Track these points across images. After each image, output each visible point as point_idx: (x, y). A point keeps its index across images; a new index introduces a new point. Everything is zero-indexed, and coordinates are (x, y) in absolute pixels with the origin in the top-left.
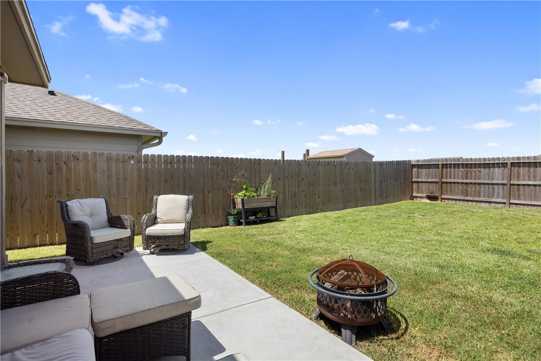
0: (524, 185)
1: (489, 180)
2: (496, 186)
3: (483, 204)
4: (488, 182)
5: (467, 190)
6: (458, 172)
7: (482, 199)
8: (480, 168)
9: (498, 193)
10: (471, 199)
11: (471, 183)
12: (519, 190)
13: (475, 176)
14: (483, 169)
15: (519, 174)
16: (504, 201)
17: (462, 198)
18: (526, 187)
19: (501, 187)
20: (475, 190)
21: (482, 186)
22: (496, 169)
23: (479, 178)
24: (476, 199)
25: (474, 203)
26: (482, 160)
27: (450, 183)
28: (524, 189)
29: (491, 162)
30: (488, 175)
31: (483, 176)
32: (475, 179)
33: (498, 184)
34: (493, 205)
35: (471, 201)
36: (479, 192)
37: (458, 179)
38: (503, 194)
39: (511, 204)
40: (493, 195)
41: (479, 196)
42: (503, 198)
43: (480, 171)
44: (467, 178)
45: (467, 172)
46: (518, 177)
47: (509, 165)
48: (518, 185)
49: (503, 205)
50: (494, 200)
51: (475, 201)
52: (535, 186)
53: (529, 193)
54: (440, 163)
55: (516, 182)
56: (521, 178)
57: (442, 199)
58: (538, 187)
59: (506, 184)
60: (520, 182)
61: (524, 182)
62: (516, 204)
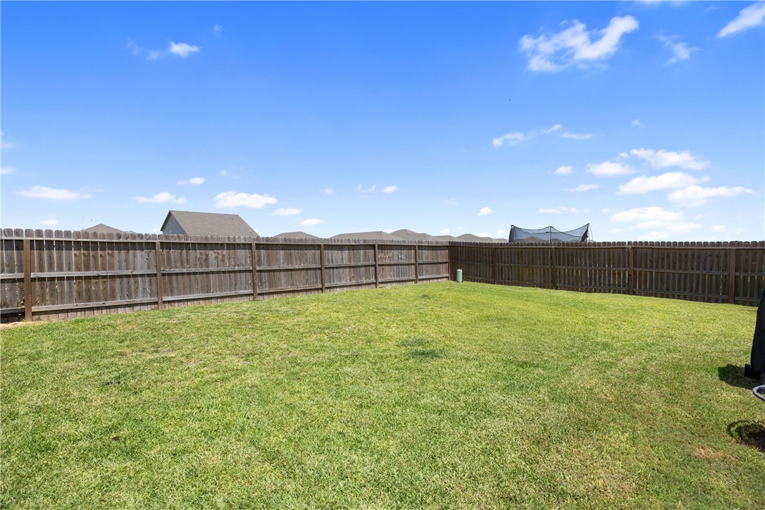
0: (177, 274)
1: (127, 269)
2: (140, 279)
3: (121, 311)
4: (129, 272)
5: (88, 291)
6: (69, 257)
7: (118, 302)
8: (113, 250)
9: (144, 289)
10: (100, 303)
11: (97, 277)
12: (171, 282)
13: (103, 264)
14: (116, 252)
15: (169, 259)
16: (154, 299)
17: (81, 305)
18: (180, 277)
19: (147, 279)
20: (105, 289)
21: (118, 280)
22: (138, 252)
23: (111, 267)
24: (108, 303)
25: (104, 311)
26: (115, 236)
27: (61, 279)
28: (177, 279)
29: (129, 240)
30: (127, 261)
31: (118, 263)
32: (104, 270)
33: (142, 275)
34: (136, 308)
35: (98, 308)
36: (113, 290)
37: (69, 269)
38: (151, 290)
39: (165, 302)
40: (136, 293)
41: (114, 298)
42: (151, 296)
43: (112, 255)
44: (87, 268)
45: (87, 257)
46: (169, 264)
47: (158, 246)
48: (170, 275)
49: (153, 306)
50: (139, 300)
51: (107, 308)
52: (189, 274)
53: (184, 284)
54: (24, 238)
55: (168, 271)
56: (173, 264)
57: (34, 314)
58: (192, 276)
59: (155, 275)
60: (172, 271)
61: (177, 271)
62: (169, 302)
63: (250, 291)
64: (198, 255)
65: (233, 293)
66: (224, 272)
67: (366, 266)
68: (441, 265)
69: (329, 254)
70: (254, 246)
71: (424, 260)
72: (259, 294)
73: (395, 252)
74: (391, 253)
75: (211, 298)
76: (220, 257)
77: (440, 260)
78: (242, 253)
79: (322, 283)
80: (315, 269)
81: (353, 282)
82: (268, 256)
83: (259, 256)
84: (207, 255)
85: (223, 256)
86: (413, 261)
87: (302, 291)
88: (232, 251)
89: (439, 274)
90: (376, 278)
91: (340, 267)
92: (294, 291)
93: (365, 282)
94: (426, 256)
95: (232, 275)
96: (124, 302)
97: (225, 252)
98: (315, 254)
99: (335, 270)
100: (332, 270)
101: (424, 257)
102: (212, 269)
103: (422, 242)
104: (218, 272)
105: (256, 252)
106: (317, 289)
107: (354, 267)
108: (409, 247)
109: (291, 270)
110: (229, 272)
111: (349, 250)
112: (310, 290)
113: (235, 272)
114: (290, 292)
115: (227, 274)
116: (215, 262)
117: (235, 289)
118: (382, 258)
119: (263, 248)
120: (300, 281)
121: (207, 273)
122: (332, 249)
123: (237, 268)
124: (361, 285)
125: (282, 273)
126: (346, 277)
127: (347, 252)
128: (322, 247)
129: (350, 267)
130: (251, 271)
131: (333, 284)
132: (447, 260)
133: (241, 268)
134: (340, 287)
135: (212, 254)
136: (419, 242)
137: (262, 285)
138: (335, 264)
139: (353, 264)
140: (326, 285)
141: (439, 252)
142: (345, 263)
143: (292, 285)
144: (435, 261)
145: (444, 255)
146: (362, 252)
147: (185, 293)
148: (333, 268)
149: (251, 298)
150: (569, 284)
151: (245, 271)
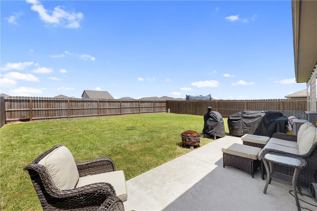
0: (74, 109)
1: (59, 108)
2: (63, 111)
3: (57, 119)
4: (60, 109)
5: (48, 114)
6: (43, 104)
7: (57, 117)
8: (55, 102)
9: (64, 113)
10: (51, 117)
11: (50, 110)
12: (72, 111)
13: (52, 106)
14: (56, 103)
15: (72, 105)
16: (67, 116)
17: (46, 118)
18: (75, 110)
19: (65, 111)
20: (53, 113)
21: (57, 111)
22: (63, 103)
23: (55, 107)
24: (54, 117)
25: (52, 119)
26: (56, 99)
27: (40, 110)
28: (74, 111)
29: (60, 100)
30: (59, 106)
31: (57, 106)
32: (53, 108)
33: (64, 110)
34: (62, 119)
35: (51, 119)
36: (55, 114)
37: (43, 108)
38: (66, 114)
39: (70, 117)
40: (62, 114)
41: (55, 116)
42: (66, 115)
43: (55, 104)
44: (48, 107)
45: (48, 104)
46: (72, 106)
47: (69, 101)
48: (72, 109)
49: (67, 118)
50: (62, 117)
51: (53, 118)
52: (78, 109)
53: (76, 112)
54: (30, 99)
55: (71, 108)
56: (73, 106)
57: (32, 120)
58: (79, 110)
59: (68, 110)
60: (73, 108)
61: (74, 108)
62: (72, 117)
63: (97, 115)
64: (81, 104)
65: (91, 115)
66: (89, 109)
67: (136, 108)
68: (163, 108)
69: (123, 104)
70: (98, 102)
71: (157, 106)
72: (100, 116)
73: (146, 103)
74: (145, 104)
75: (85, 116)
76: (88, 105)
77: (163, 106)
78: (94, 103)
79: (121, 113)
80: (118, 108)
81: (131, 112)
82: (103, 104)
83: (100, 104)
84: (84, 104)
85: (89, 104)
86: (153, 106)
87: (114, 115)
88: (91, 103)
89: (163, 110)
90: (139, 111)
91: (127, 108)
92: (111, 115)
93: (135, 112)
94: (158, 105)
95: (91, 110)
96: (58, 117)
97: (89, 103)
98: (118, 104)
99: (125, 109)
100: (124, 109)
101: (157, 105)
102: (85, 108)
103: (156, 100)
104: (87, 109)
105: (99, 103)
106: (119, 114)
107: (132, 108)
108: (151, 102)
109: (110, 109)
110: (90, 109)
111: (130, 102)
112: (117, 115)
113: (92, 109)
114: (110, 115)
115: (90, 110)
116: (86, 106)
117: (92, 114)
118: (142, 105)
119: (101, 102)
120: (113, 112)
121: (83, 109)
122: (124, 102)
123: (93, 108)
124: (134, 113)
125: (107, 109)
126: (129, 111)
127: (129, 103)
128: (121, 102)
129: (130, 108)
130: (97, 109)
131: (124, 113)
132: (165, 106)
133: (94, 108)
134: (127, 114)
135: (85, 104)
136: (155, 100)
137: (101, 113)
138: (125, 107)
139: (131, 107)
140: (122, 113)
141: (162, 103)
142: (129, 106)
143: (111, 113)
144: (161, 106)
145: (164, 105)
146: (135, 103)
147: (77, 115)
148: (125, 108)
149: (97, 117)
150: (200, 113)
151: (96, 109)
